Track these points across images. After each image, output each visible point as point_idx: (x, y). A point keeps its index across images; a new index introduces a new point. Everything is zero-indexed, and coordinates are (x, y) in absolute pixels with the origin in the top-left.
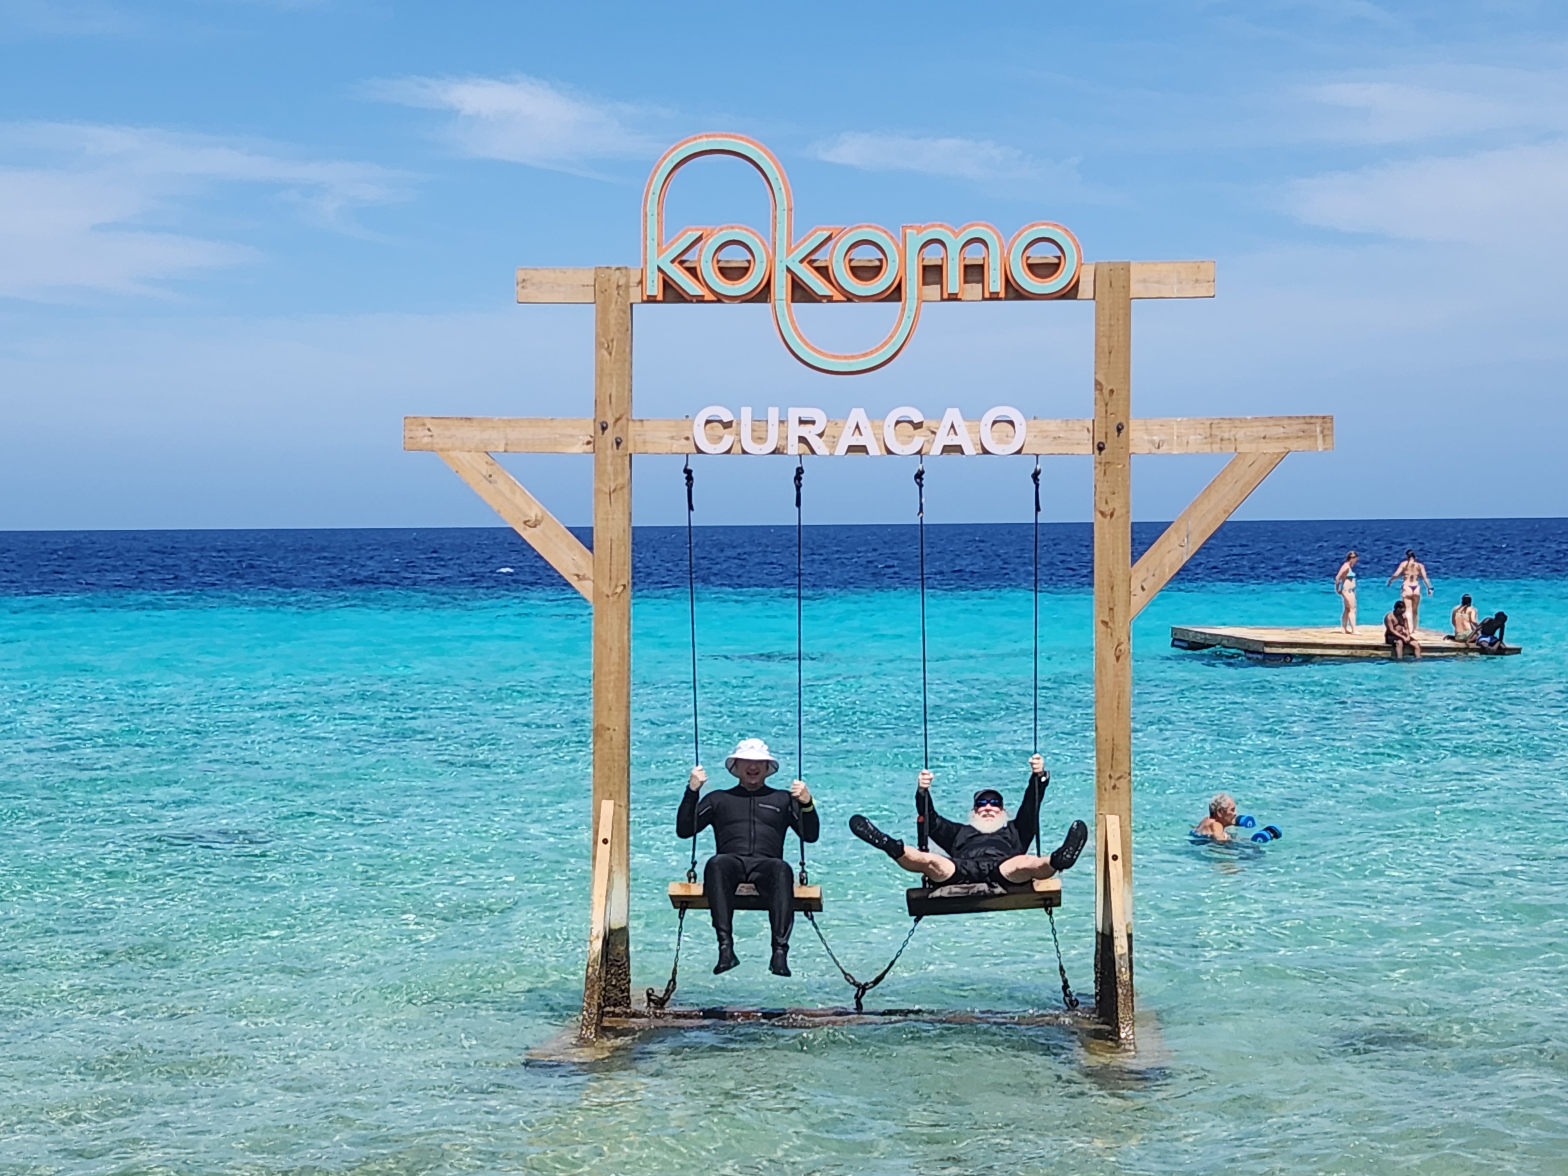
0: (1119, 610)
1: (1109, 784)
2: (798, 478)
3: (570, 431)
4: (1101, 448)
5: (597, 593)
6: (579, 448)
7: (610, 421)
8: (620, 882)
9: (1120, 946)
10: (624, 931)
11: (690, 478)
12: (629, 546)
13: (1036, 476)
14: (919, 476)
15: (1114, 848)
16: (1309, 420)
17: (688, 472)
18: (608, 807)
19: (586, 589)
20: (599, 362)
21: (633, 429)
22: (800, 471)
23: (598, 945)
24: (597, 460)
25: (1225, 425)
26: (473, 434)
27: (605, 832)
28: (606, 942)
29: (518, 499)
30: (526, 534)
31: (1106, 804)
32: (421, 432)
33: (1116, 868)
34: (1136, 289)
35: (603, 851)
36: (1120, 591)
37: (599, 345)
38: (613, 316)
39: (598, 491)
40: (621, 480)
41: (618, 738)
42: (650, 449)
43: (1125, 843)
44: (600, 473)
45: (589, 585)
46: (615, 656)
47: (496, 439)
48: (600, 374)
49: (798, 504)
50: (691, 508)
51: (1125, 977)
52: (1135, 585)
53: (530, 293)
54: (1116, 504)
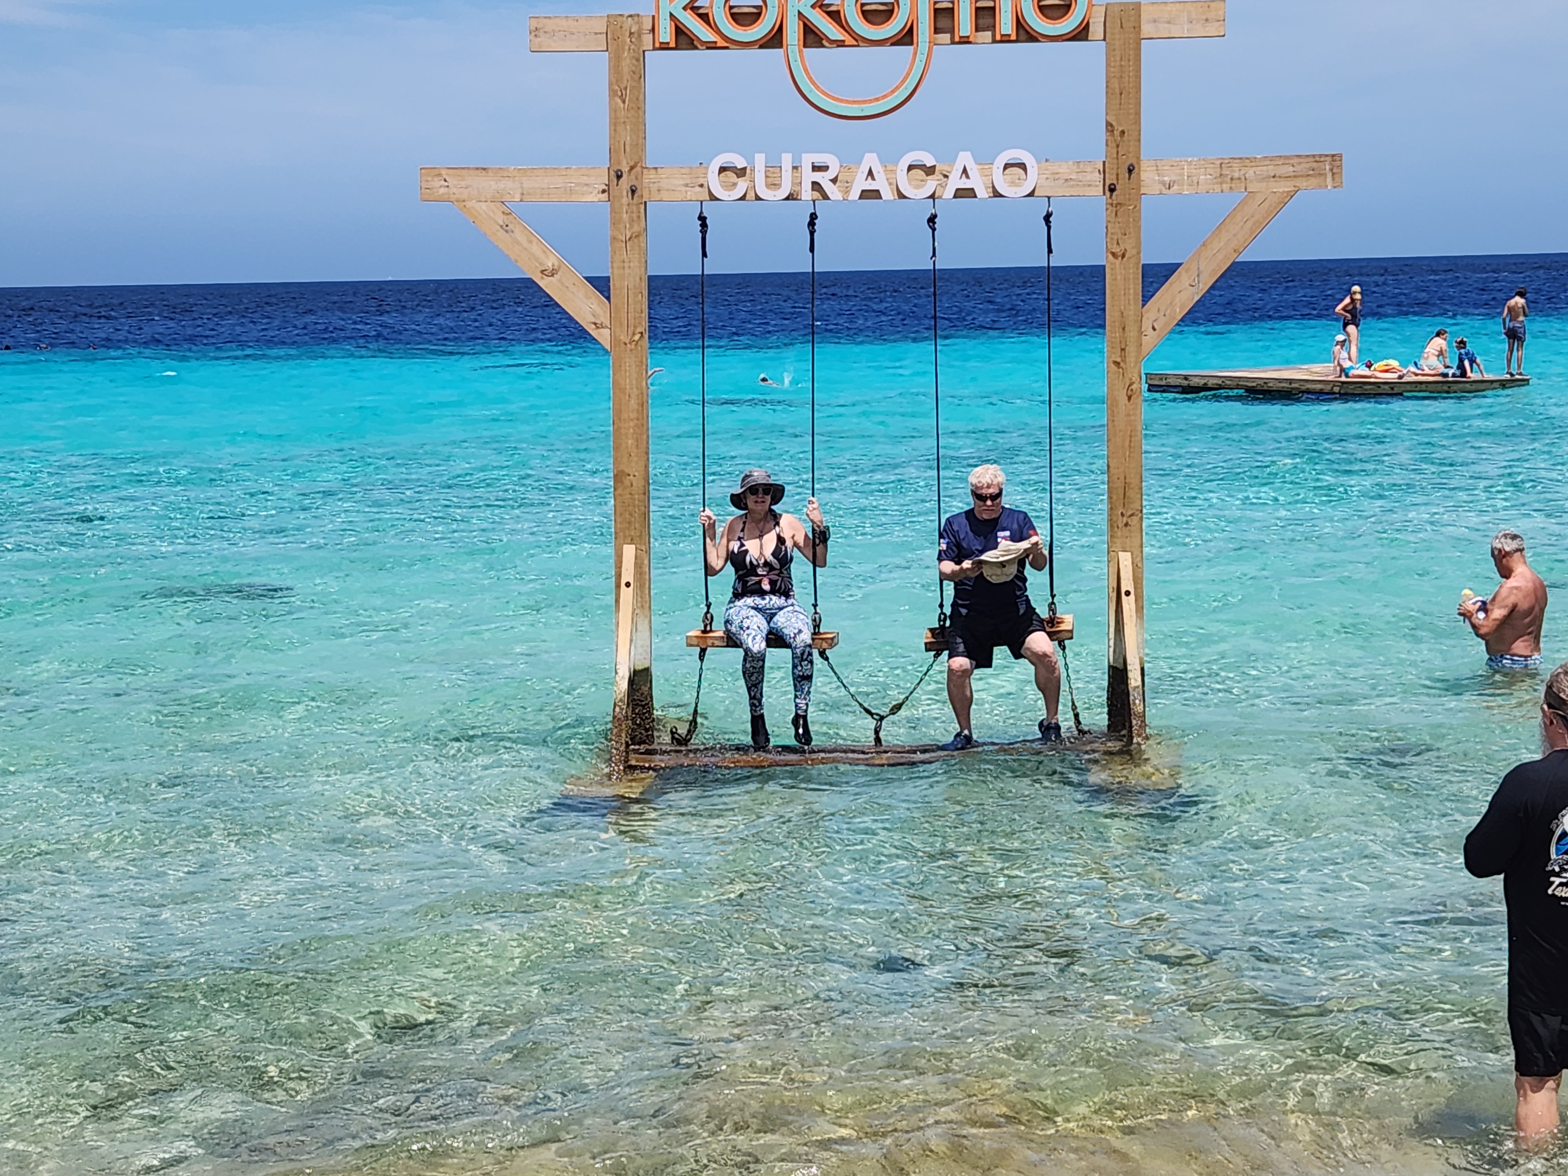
0: (1131, 349)
1: (1121, 522)
2: (812, 224)
3: (585, 179)
4: (1112, 190)
5: (614, 340)
6: (595, 197)
7: (625, 169)
8: (643, 626)
9: (1134, 679)
10: (647, 671)
11: (704, 225)
12: (645, 292)
13: (1047, 218)
14: (932, 220)
15: (1127, 584)
16: (1318, 158)
17: (702, 219)
18: (629, 551)
19: (603, 336)
20: (614, 110)
21: (649, 177)
22: (813, 217)
23: (624, 685)
24: (613, 210)
25: (1236, 165)
26: (488, 185)
27: (628, 575)
28: (631, 682)
29: (535, 249)
30: (544, 283)
31: (1118, 541)
32: (437, 183)
33: (1128, 604)
34: (1147, 29)
35: (627, 595)
36: (1131, 332)
37: (612, 93)
38: (626, 64)
39: (614, 239)
40: (636, 228)
41: (638, 483)
42: (665, 196)
43: (1137, 580)
44: (615, 223)
45: (606, 332)
46: (633, 403)
47: (511, 188)
48: (614, 124)
49: (812, 249)
50: (704, 255)
51: (1140, 709)
52: (1147, 325)
53: (544, 41)
54: (1128, 244)
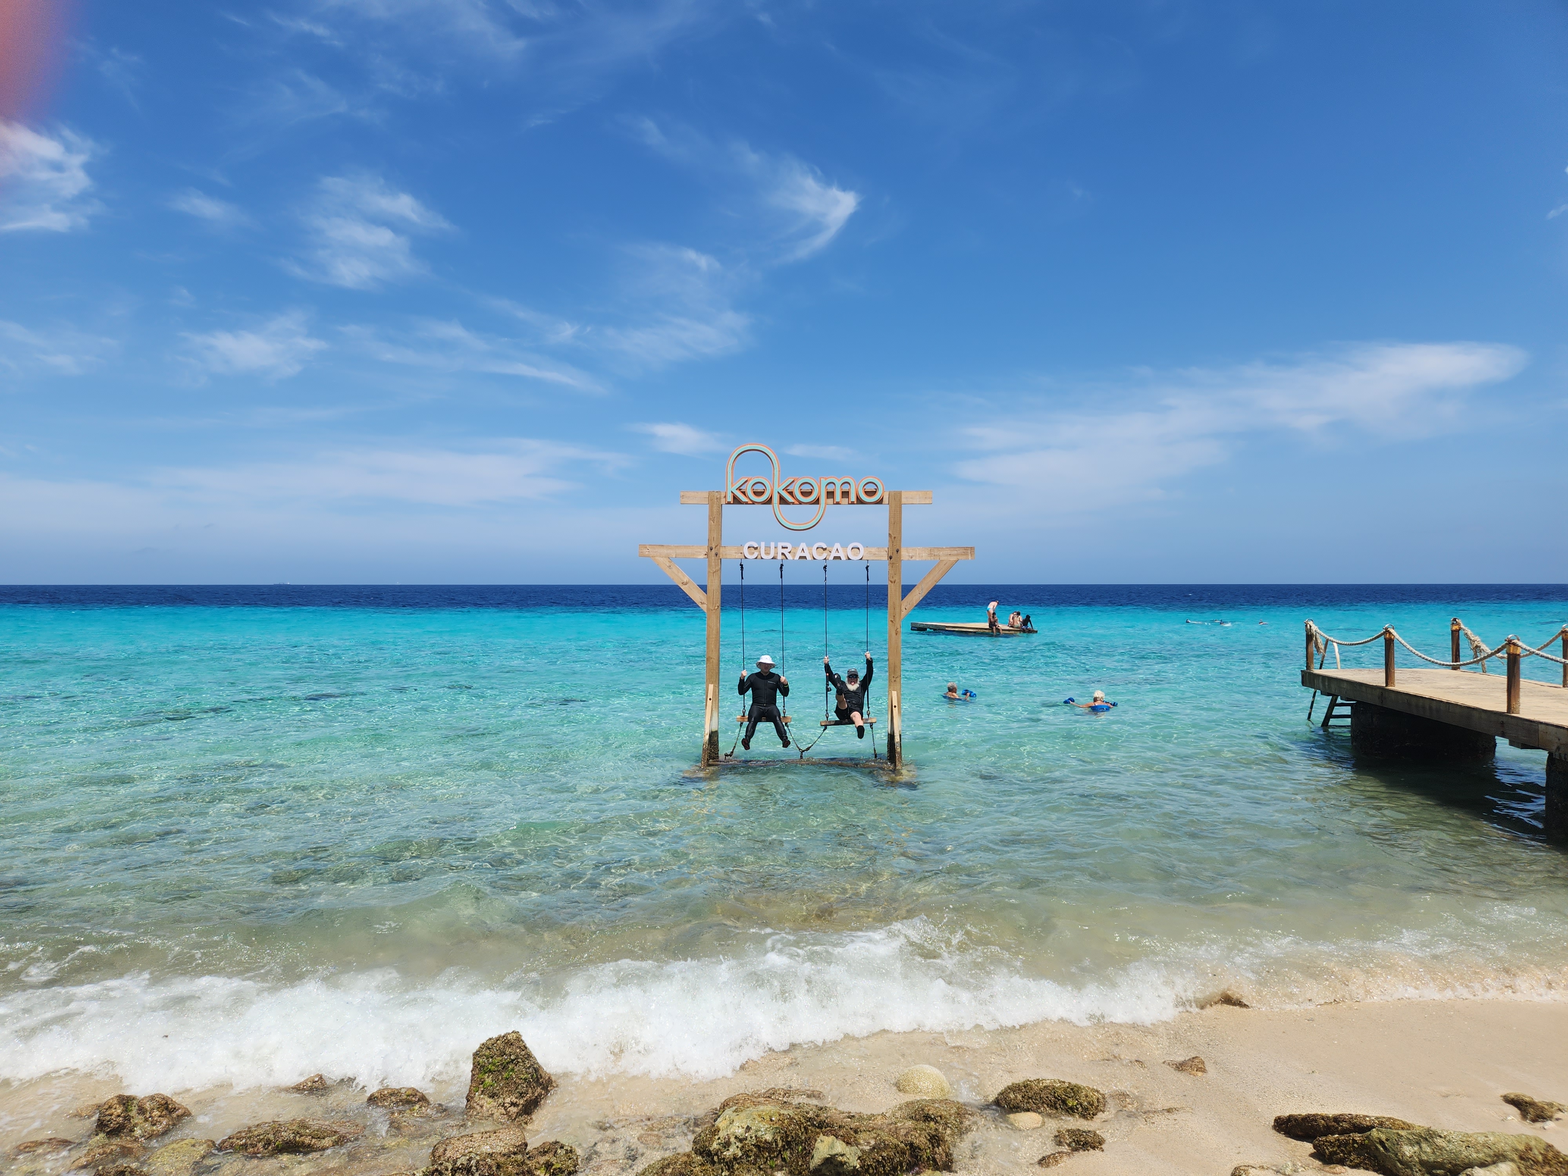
0: (897, 616)
1: (893, 680)
2: (781, 568)
3: (699, 550)
4: (891, 558)
5: (708, 609)
6: (702, 556)
7: (714, 547)
8: (715, 714)
9: (897, 739)
10: (716, 732)
11: (742, 568)
12: (720, 591)
13: (867, 568)
14: (825, 567)
15: (895, 703)
16: (966, 548)
17: (741, 565)
18: (711, 687)
19: (704, 607)
20: (710, 525)
21: (722, 550)
22: (782, 565)
23: (707, 737)
24: (709, 561)
25: (936, 550)
26: (664, 551)
27: (710, 696)
28: (710, 736)
29: (680, 575)
30: (683, 587)
31: (892, 687)
32: (645, 550)
33: (895, 710)
34: (904, 501)
35: (709, 703)
36: (897, 610)
37: (710, 519)
38: (715, 509)
39: (709, 572)
40: (717, 568)
41: (715, 661)
42: (728, 557)
43: (899, 702)
44: (710, 566)
45: (705, 606)
46: (714, 632)
47: (672, 553)
48: (710, 530)
49: (781, 577)
50: (742, 578)
51: (899, 750)
52: (903, 609)
53: (685, 500)
54: (896, 578)
